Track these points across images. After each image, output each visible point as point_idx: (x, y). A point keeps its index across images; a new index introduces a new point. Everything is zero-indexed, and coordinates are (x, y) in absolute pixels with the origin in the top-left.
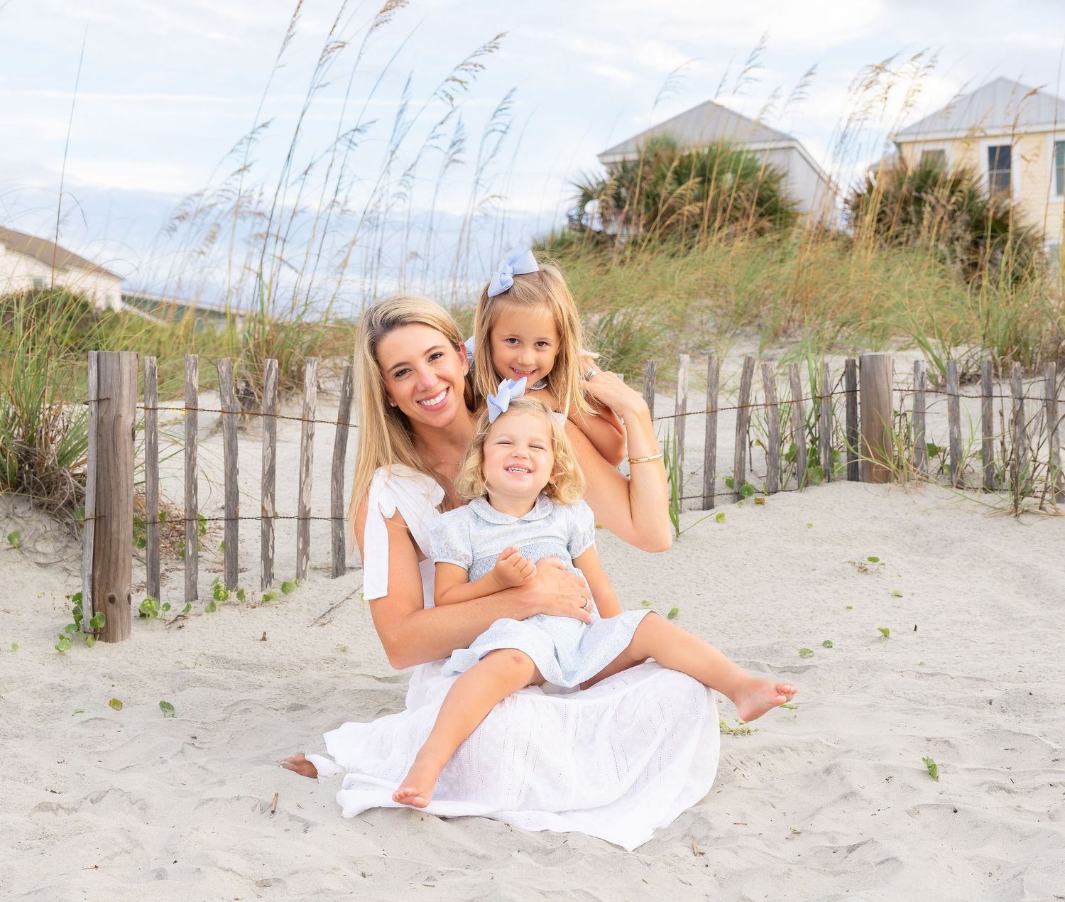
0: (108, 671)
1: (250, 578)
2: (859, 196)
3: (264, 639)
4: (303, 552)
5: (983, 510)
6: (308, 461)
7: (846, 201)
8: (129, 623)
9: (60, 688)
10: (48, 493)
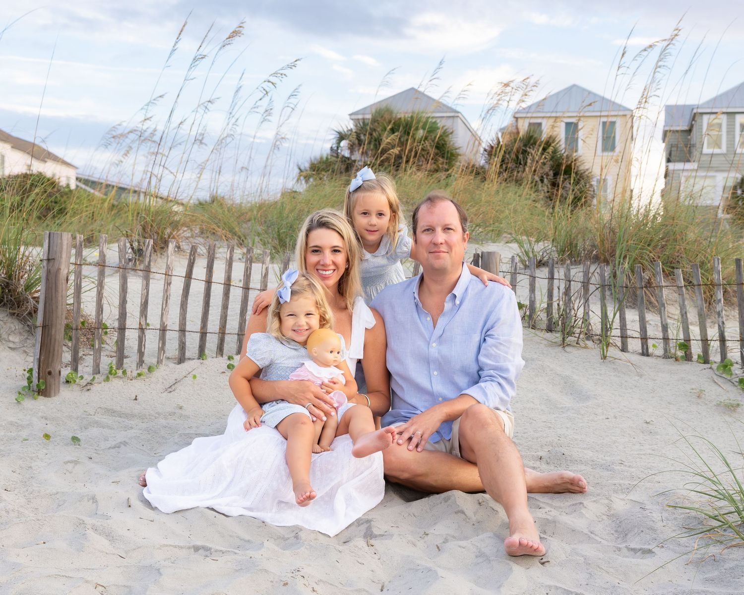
0: (45, 415)
1: (130, 363)
2: (492, 147)
3: (136, 399)
4: (162, 349)
5: (545, 342)
6: (167, 298)
7: (485, 150)
8: (59, 387)
9: (16, 424)
10: (18, 307)
